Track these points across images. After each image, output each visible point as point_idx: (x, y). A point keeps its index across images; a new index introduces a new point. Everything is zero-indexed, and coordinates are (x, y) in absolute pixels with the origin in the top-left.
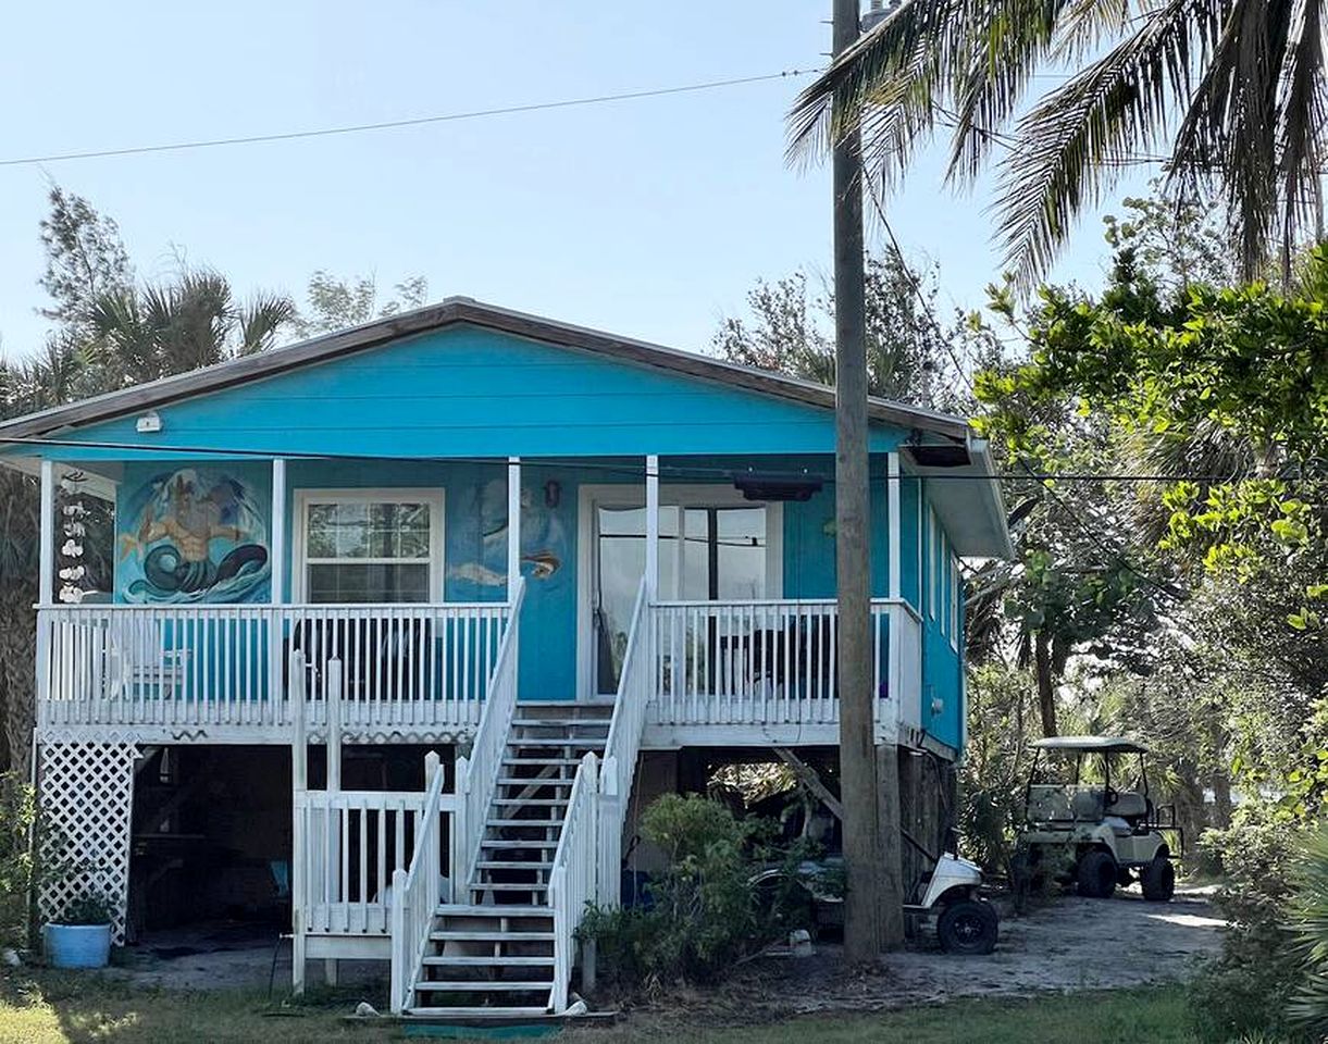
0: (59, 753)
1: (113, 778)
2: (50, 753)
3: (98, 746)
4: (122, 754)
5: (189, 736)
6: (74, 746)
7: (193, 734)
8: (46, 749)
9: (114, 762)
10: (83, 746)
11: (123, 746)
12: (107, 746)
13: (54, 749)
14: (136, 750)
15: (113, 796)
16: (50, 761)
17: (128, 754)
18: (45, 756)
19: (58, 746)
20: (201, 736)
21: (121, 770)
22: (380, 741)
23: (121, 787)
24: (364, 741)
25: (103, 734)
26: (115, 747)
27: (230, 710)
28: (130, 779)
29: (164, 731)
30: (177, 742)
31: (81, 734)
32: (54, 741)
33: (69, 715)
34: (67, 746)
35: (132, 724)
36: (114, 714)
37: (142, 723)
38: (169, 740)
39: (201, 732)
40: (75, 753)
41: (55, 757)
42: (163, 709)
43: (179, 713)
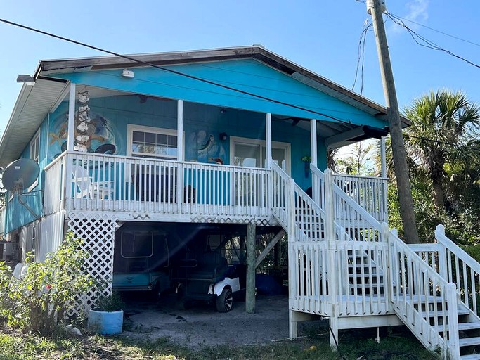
0: (77, 224)
1: (105, 237)
2: (73, 224)
3: (97, 221)
5: (141, 217)
6: (85, 221)
7: (143, 216)
8: (71, 221)
9: (105, 229)
10: (89, 221)
11: (109, 221)
12: (101, 221)
13: (75, 222)
14: (116, 224)
15: (104, 245)
16: (72, 228)
17: (112, 225)
18: (69, 225)
19: (77, 220)
20: (147, 218)
21: (109, 233)
22: (222, 222)
23: (108, 241)
24: (216, 222)
25: (98, 216)
26: (106, 221)
27: (160, 206)
28: (113, 237)
29: (130, 215)
30: (135, 220)
31: (89, 215)
32: (75, 218)
33: (83, 206)
34: (81, 220)
35: (114, 211)
36: (106, 206)
37: (120, 210)
38: (132, 219)
39: (147, 216)
40: (85, 224)
41: (74, 226)
42: (130, 205)
43: (137, 207)
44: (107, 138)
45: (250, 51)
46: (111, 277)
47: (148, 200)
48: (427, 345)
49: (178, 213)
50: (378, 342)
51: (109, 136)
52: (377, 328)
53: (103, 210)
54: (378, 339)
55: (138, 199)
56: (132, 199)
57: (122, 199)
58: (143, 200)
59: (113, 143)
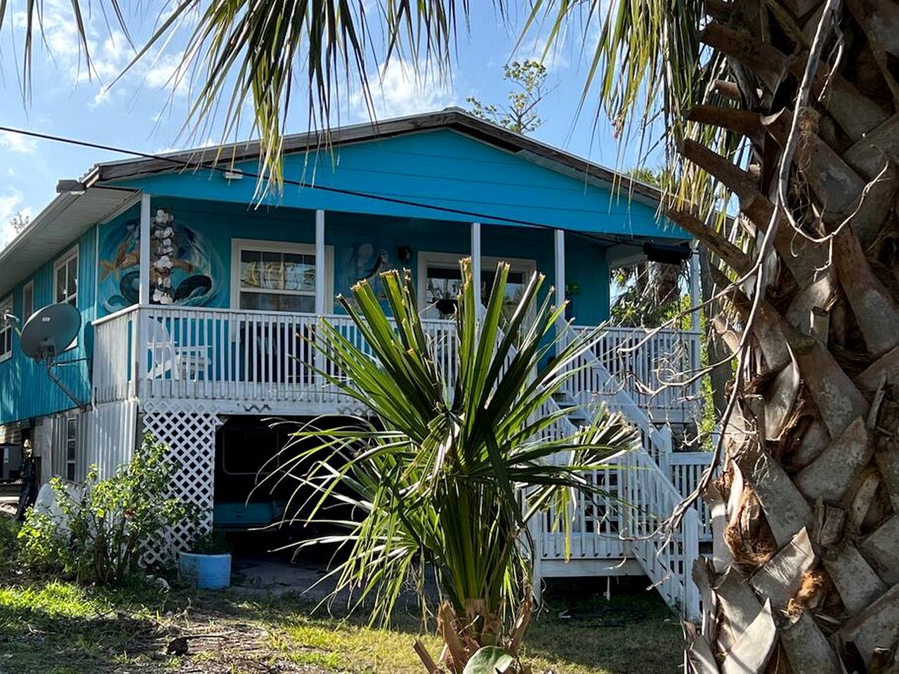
0: (156, 420)
1: (200, 440)
2: (150, 420)
3: (187, 415)
4: (206, 421)
5: (257, 409)
6: (169, 415)
7: (260, 407)
8: (146, 417)
9: (200, 428)
10: (175, 415)
11: (207, 416)
12: (194, 415)
13: (153, 417)
14: (217, 419)
15: (199, 453)
16: (149, 426)
18: (145, 422)
19: (156, 415)
20: (266, 409)
21: (206, 434)
23: (206, 447)
25: (190, 407)
26: (201, 416)
27: (288, 389)
28: (213, 440)
29: (238, 405)
30: (248, 413)
31: (174, 406)
32: (153, 411)
33: (166, 392)
34: (163, 415)
35: (214, 399)
36: (201, 391)
37: (222, 398)
38: (242, 412)
39: (266, 406)
40: (169, 420)
41: (153, 423)
42: (238, 388)
43: (251, 391)
44: (196, 264)
45: (439, 120)
46: (211, 504)
47: (267, 380)
48: (667, 599)
49: (317, 401)
50: (608, 598)
51: (199, 262)
52: (606, 577)
53: (196, 398)
54: (608, 595)
55: (251, 379)
56: (242, 379)
57: (226, 379)
58: (259, 380)
59: (207, 273)
